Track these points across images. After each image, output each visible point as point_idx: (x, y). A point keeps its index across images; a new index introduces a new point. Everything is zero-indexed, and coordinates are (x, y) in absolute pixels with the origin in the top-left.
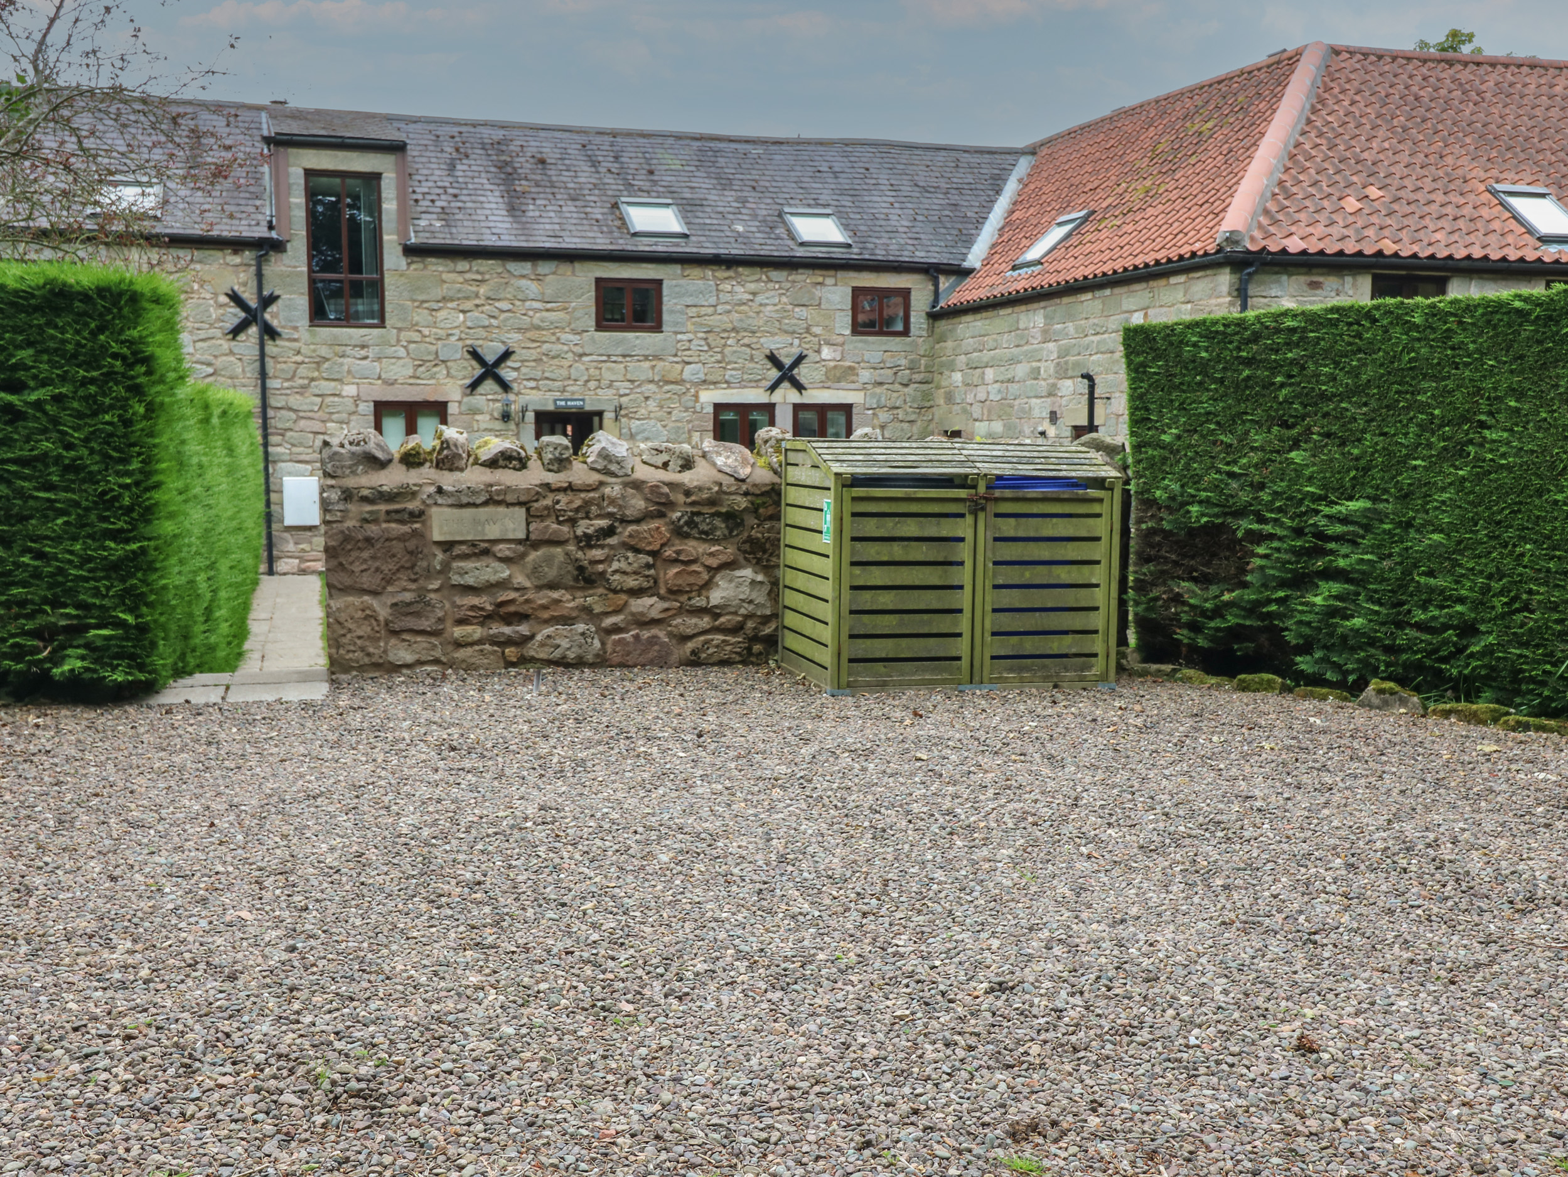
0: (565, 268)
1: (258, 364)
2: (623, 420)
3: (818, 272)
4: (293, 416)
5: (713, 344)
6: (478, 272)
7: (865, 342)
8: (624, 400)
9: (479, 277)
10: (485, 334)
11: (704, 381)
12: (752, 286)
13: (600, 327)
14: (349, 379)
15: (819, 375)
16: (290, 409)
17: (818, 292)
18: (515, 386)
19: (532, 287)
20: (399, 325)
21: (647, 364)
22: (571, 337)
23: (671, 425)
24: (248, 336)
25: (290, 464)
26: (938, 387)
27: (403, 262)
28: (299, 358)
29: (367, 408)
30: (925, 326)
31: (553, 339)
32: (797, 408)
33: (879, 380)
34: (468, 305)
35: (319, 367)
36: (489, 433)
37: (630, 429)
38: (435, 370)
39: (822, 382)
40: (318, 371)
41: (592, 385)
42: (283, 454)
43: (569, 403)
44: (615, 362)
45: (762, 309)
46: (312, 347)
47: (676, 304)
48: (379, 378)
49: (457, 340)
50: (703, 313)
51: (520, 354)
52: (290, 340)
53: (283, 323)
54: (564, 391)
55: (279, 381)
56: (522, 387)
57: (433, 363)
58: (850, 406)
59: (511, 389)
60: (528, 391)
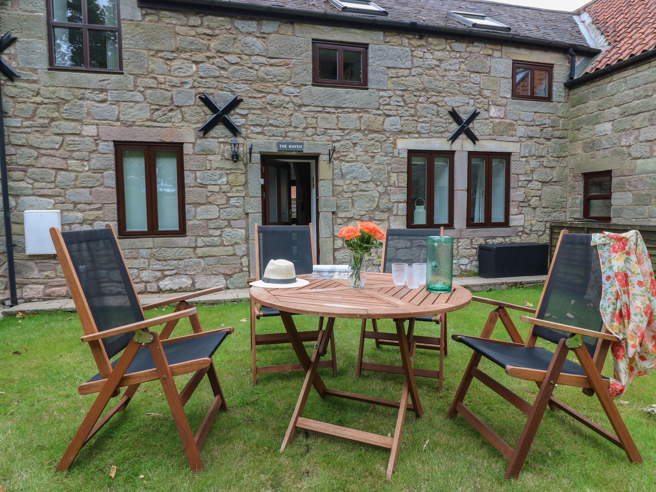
0: (287, 29)
2: (335, 162)
3: (488, 46)
4: (35, 153)
5: (408, 101)
6: (209, 28)
7: (522, 104)
9: (209, 32)
10: (215, 84)
11: (401, 131)
12: (439, 54)
13: (316, 83)
14: (89, 120)
15: (487, 130)
16: (31, 147)
17: (489, 62)
18: (243, 130)
19: (258, 45)
20: (136, 72)
21: (355, 116)
22: (291, 89)
23: (375, 167)
25: (33, 198)
26: (573, 141)
27: (138, 14)
28: (38, 99)
29: (108, 147)
30: (563, 94)
31: (277, 90)
32: (471, 154)
33: (531, 134)
34: (200, 57)
35: (59, 108)
36: (221, 172)
37: (341, 170)
38: (170, 114)
39: (489, 135)
40: (58, 111)
41: (310, 131)
42: (25, 188)
43: (290, 146)
44: (328, 113)
45: (446, 73)
46: (51, 89)
47: (379, 65)
48: (118, 120)
49: (191, 88)
50: (400, 74)
51: (247, 102)
52: (28, 81)
53: (22, 65)
54: (286, 136)
55: (20, 119)
56: (249, 131)
57: (169, 108)
58: (509, 154)
59: (240, 133)
60: (255, 136)
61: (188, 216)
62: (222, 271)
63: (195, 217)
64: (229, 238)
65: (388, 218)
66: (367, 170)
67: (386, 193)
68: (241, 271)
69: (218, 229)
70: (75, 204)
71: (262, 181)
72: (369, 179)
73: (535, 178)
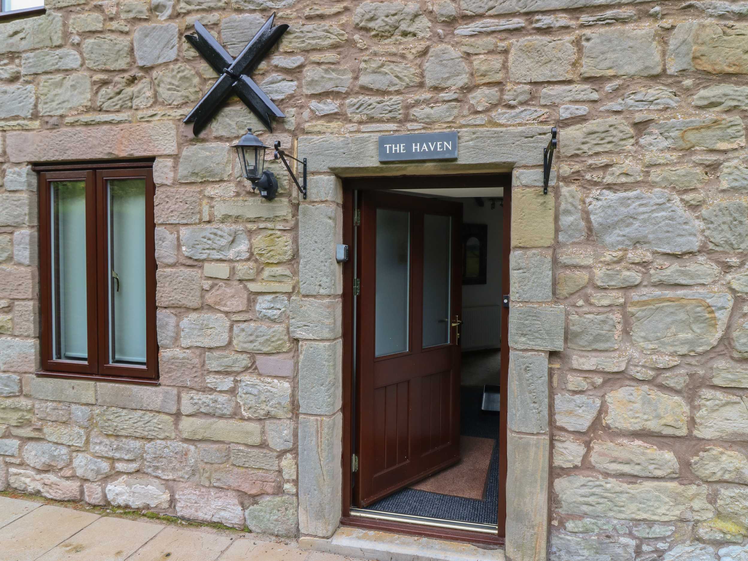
2: (565, 190)
8: (570, 134)
18: (289, 113)
21: (646, 28)
23: (719, 201)
36: (234, 227)
37: (586, 215)
38: (130, 90)
41: (481, 97)
43: (416, 149)
44: (547, 31)
48: (35, 116)
49: (171, 17)
51: (301, 33)
54: (407, 119)
56: (306, 114)
57: (127, 75)
59: (282, 121)
60: (320, 125)
61: (161, 337)
62: (233, 482)
63: (176, 338)
64: (252, 401)
66: (688, 214)
68: (279, 491)
69: (227, 373)
71: (341, 251)
72: (695, 244)
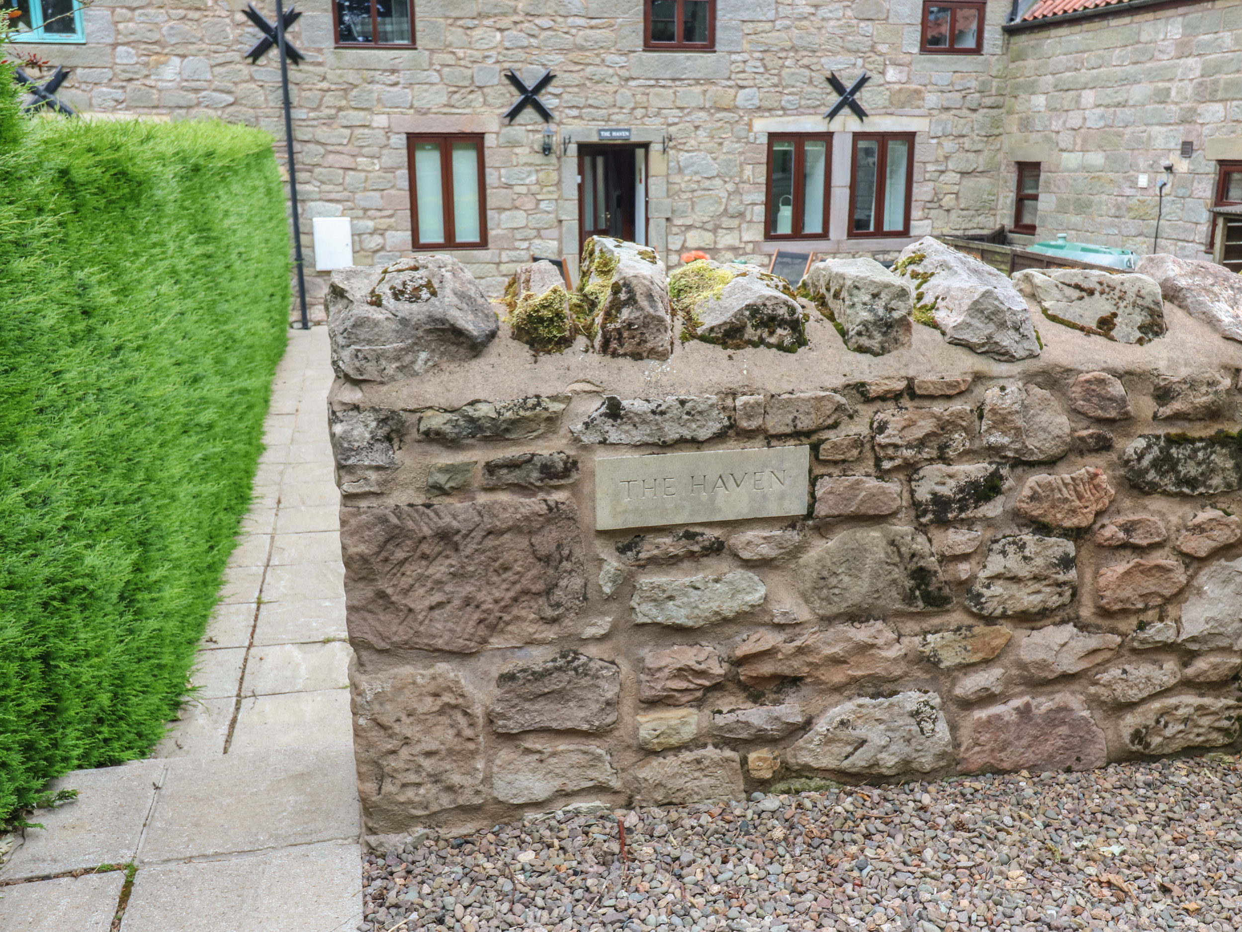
1: (280, 92)
2: (671, 152)
4: (321, 150)
5: (770, 65)
7: (934, 61)
8: (672, 129)
10: (524, 56)
11: (759, 108)
13: (648, 47)
14: (379, 108)
15: (881, 100)
16: (318, 142)
17: (886, 4)
18: (556, 115)
19: (576, 2)
20: (432, 46)
21: (698, 89)
22: (617, 58)
23: (722, 157)
24: (269, 60)
25: (320, 203)
26: (1010, 112)
28: (325, 85)
29: (399, 141)
30: (1000, 43)
31: (598, 61)
32: (857, 136)
33: (946, 105)
34: (505, 22)
35: (347, 94)
36: (529, 168)
37: (678, 162)
38: (471, 97)
39: (885, 107)
40: (346, 99)
41: (639, 112)
42: (312, 192)
43: (614, 134)
44: (663, 87)
45: (824, 23)
46: (339, 72)
47: (731, 19)
48: (411, 107)
49: (494, 63)
50: (760, 29)
51: (562, 78)
52: (314, 64)
53: (306, 45)
54: (609, 120)
55: (305, 110)
56: (564, 115)
57: (469, 89)
58: (913, 135)
59: (552, 118)
60: (570, 121)
61: (490, 225)
63: (498, 225)
64: (538, 252)
65: (739, 226)
66: (713, 162)
67: (737, 192)
69: (525, 240)
70: (365, 210)
71: (579, 179)
72: (715, 173)
73: (950, 167)
